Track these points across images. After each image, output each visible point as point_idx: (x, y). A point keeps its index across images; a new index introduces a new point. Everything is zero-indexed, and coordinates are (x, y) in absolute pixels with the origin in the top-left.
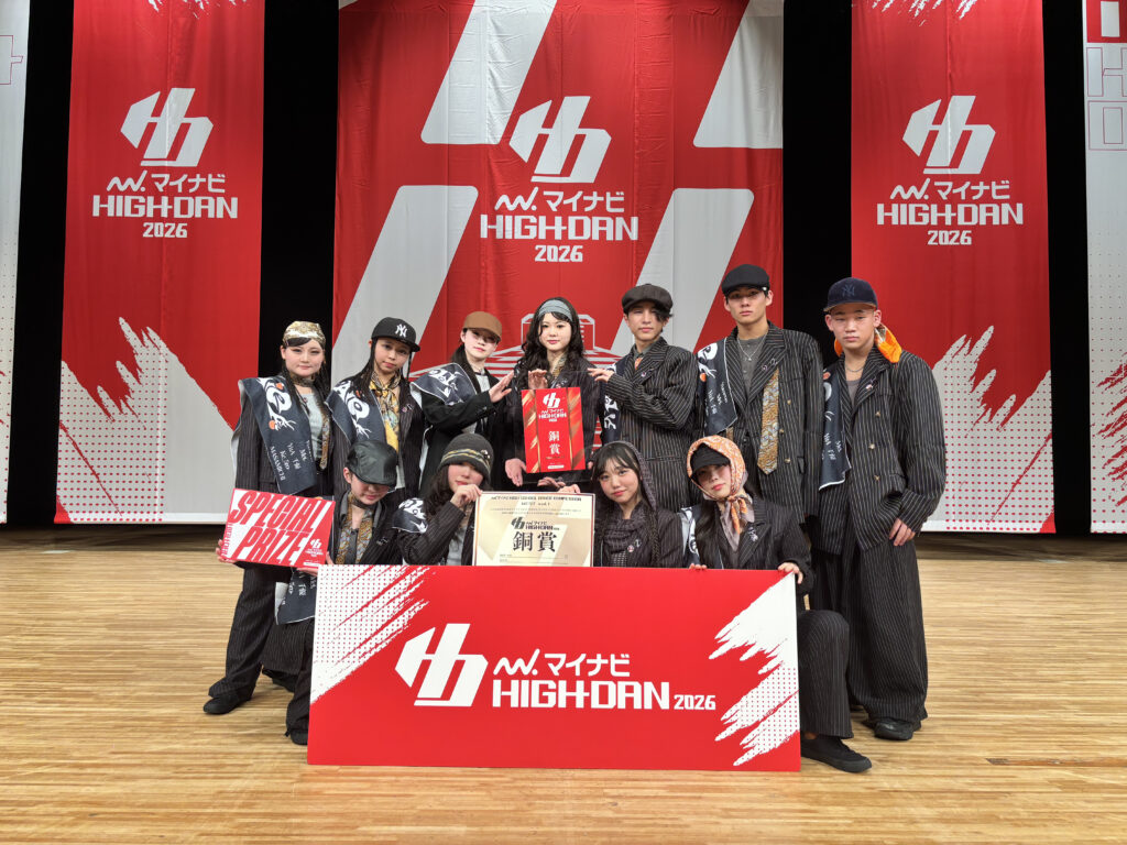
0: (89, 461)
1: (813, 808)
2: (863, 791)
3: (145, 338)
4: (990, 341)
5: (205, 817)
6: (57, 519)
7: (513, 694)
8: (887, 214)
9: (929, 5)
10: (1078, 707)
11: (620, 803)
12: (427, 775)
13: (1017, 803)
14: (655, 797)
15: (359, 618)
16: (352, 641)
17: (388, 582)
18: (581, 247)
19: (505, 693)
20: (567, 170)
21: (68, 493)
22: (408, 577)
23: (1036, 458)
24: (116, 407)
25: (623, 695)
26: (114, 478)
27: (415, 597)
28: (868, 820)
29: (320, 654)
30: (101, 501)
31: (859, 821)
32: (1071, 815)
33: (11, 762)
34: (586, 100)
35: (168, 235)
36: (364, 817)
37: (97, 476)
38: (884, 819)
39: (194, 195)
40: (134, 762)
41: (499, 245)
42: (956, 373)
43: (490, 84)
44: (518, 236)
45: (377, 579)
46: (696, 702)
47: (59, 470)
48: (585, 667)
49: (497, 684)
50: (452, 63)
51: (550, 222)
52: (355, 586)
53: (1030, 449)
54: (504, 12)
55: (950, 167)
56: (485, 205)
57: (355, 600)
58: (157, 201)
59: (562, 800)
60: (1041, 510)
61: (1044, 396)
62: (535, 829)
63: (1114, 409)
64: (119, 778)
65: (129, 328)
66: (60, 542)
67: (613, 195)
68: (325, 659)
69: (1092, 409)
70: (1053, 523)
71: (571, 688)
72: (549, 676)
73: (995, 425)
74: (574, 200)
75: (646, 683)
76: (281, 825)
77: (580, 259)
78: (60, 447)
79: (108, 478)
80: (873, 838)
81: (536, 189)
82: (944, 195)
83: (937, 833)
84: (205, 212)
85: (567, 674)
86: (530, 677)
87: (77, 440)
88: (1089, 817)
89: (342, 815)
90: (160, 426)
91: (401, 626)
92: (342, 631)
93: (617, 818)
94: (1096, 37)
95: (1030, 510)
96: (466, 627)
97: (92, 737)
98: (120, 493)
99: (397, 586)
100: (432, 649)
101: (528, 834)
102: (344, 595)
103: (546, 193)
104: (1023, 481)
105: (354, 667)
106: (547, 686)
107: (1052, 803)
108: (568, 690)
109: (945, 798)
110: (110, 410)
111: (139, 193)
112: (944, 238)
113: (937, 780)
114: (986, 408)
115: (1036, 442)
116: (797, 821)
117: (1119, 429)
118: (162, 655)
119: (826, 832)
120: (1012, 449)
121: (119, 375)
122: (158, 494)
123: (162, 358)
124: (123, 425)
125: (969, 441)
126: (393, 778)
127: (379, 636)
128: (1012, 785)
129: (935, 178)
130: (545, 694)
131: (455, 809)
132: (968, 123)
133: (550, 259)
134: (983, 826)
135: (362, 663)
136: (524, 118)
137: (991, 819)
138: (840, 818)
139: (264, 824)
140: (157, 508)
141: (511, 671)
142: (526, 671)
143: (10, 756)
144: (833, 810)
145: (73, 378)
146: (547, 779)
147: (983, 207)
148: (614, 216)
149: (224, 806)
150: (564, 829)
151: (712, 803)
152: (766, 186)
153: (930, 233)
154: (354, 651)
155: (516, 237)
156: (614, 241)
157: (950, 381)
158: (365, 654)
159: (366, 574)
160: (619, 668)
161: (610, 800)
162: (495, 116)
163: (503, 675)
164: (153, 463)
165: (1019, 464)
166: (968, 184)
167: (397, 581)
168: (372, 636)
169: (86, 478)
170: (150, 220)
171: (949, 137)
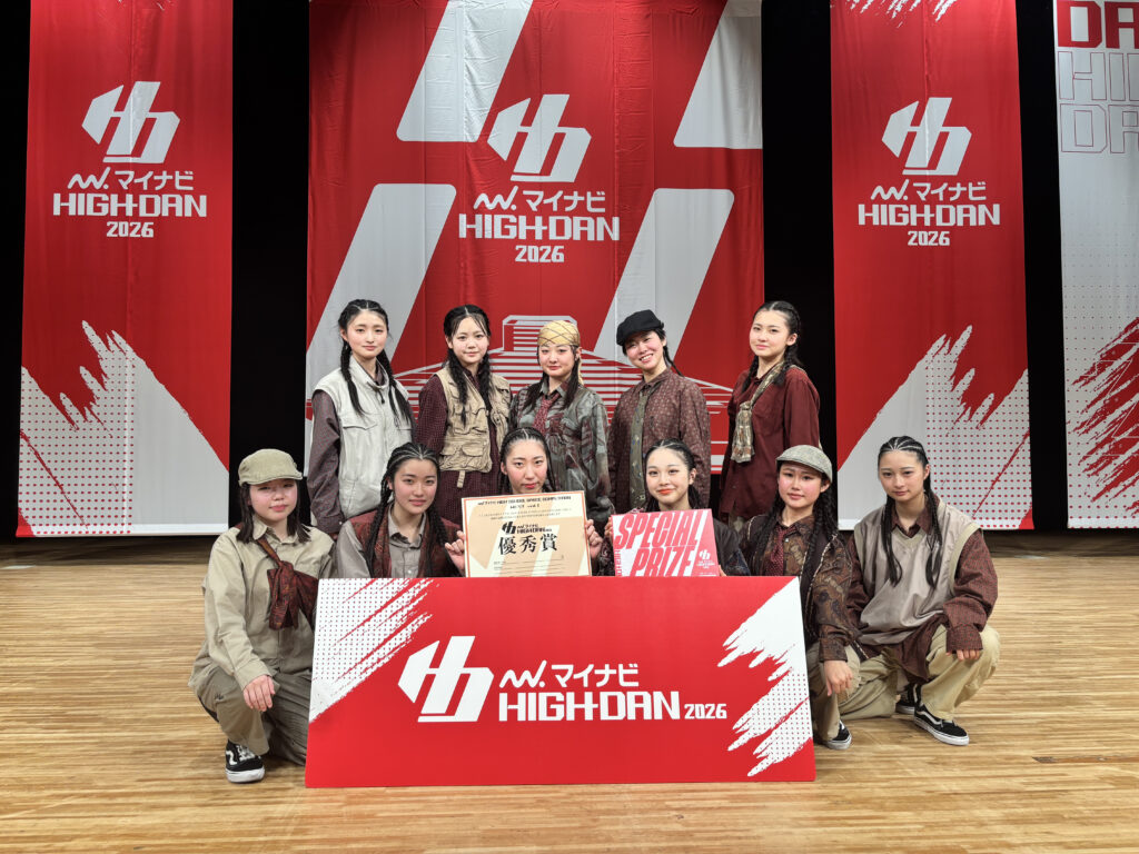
0: (52, 471)
3: (110, 342)
4: (969, 341)
6: (19, 533)
7: (520, 707)
8: (868, 215)
9: (906, 7)
10: (1103, 702)
11: (685, 815)
13: (1077, 801)
14: (720, 808)
15: (361, 632)
16: (354, 657)
17: (390, 596)
18: (562, 247)
19: (511, 707)
20: (547, 169)
21: (30, 505)
22: (411, 590)
23: (1014, 456)
24: (80, 415)
25: (633, 706)
26: (79, 489)
27: (419, 610)
28: (937, 825)
29: (320, 671)
30: (65, 513)
31: (929, 826)
33: (33, 794)
34: (565, 98)
35: (133, 234)
36: (427, 839)
37: (61, 487)
38: (953, 823)
39: (160, 193)
40: (164, 789)
41: (477, 244)
42: (937, 373)
43: (467, 80)
44: (498, 235)
45: (379, 592)
46: (707, 711)
47: (21, 481)
48: (594, 678)
49: (503, 697)
50: (427, 58)
51: (531, 222)
52: (357, 600)
53: (1008, 447)
54: (480, 7)
55: (928, 169)
56: (464, 204)
57: (356, 614)
58: (121, 200)
59: (625, 814)
60: (1019, 507)
61: (1021, 394)
62: (607, 846)
63: (1089, 407)
64: (154, 807)
65: (94, 333)
66: (21, 557)
67: (594, 195)
68: (325, 676)
69: (1068, 406)
70: (1031, 520)
71: (580, 699)
72: (557, 688)
73: (975, 424)
74: (554, 200)
75: (655, 693)
77: (562, 260)
78: (21, 457)
79: (72, 489)
80: (949, 842)
81: (516, 189)
82: (922, 196)
83: (1009, 835)
84: (172, 210)
85: (575, 686)
86: (537, 690)
87: (39, 450)
89: (402, 838)
90: (127, 433)
91: (404, 640)
92: (343, 647)
93: (687, 832)
94: (1067, 41)
95: (1010, 507)
96: (471, 639)
97: (114, 764)
98: (86, 505)
99: (400, 599)
100: (436, 663)
102: (346, 610)
103: (525, 193)
104: (1002, 478)
105: (355, 683)
106: (555, 698)
107: (1111, 800)
108: (576, 702)
109: (1006, 798)
110: (74, 418)
111: (101, 191)
112: (923, 239)
113: (992, 780)
114: (966, 408)
115: (1014, 440)
116: (870, 828)
117: (1093, 426)
118: (162, 675)
119: (901, 838)
120: (991, 447)
121: (83, 381)
122: (125, 504)
123: (128, 363)
124: (88, 433)
125: (949, 439)
126: (445, 798)
127: (381, 651)
128: (1065, 783)
129: (914, 179)
130: (552, 706)
131: (520, 827)
133: (530, 260)
134: (1052, 826)
135: (363, 679)
136: (503, 116)
137: (1057, 818)
138: (910, 823)
140: (125, 520)
141: (518, 684)
142: (533, 683)
143: (29, 787)
144: (900, 816)
145: (35, 385)
147: (960, 208)
148: (595, 216)
149: (274, 833)
150: (637, 845)
151: (779, 813)
152: (747, 187)
153: (909, 233)
154: (355, 667)
155: (496, 237)
156: (596, 242)
157: (931, 380)
158: (367, 669)
159: (369, 588)
160: (628, 678)
161: (674, 813)
162: (472, 114)
163: (510, 688)
164: (120, 473)
165: (998, 462)
166: (945, 185)
167: (399, 594)
168: (375, 650)
169: (49, 489)
170: (114, 219)
171: (927, 139)
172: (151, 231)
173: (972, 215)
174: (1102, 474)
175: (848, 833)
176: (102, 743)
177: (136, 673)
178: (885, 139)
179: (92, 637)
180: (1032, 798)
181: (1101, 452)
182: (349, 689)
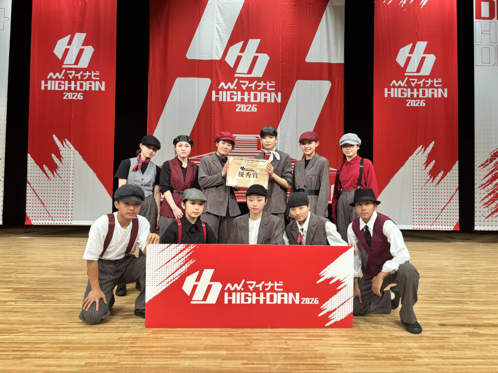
0: (40, 197)
1: (368, 343)
2: (388, 337)
3: (64, 143)
4: (433, 147)
5: (115, 348)
6: (26, 223)
7: (233, 298)
8: (389, 93)
9: (408, 2)
10: (473, 303)
11: (288, 342)
12: (206, 331)
13: (452, 341)
14: (303, 339)
15: (165, 267)
16: (163, 277)
17: (178, 252)
18: (256, 105)
19: (230, 298)
20: (250, 71)
21: (31, 212)
22: (187, 249)
23: (451, 198)
24: (52, 174)
25: (280, 298)
26: (51, 205)
27: (190, 258)
28: (391, 348)
29: (149, 282)
30: (45, 215)
31: (387, 348)
32: (474, 346)
33: (27, 327)
34: (258, 41)
35: (74, 98)
36: (182, 347)
37: (43, 204)
38: (398, 348)
39: (86, 80)
41: (221, 104)
42: (418, 162)
43: (216, 33)
44: (229, 100)
45: (173, 250)
46: (310, 301)
47: (27, 202)
48: (264, 287)
49: (226, 294)
50: (200, 24)
51: (243, 94)
52: (163, 253)
53: (449, 194)
54: (223, 1)
55: (416, 73)
56: (214, 87)
57: (163, 259)
58: (70, 83)
59: (263, 341)
60: (453, 221)
61: (455, 172)
62: (254, 352)
63: (485, 177)
64: (75, 333)
65: (58, 140)
66: (26, 233)
67: (270, 83)
68: (151, 284)
69: (476, 177)
70: (459, 226)
71: (258, 295)
72: (249, 291)
73: (434, 184)
74: (253, 85)
75: (289, 293)
76: (148, 351)
77: (256, 110)
78: (27, 191)
79: (48, 205)
81: (237, 80)
82: (413, 85)
83: (420, 353)
84: (90, 88)
85: (256, 290)
86: (240, 291)
87: (35, 189)
88: (481, 346)
89: (173, 347)
90: (71, 182)
91: (184, 270)
92: (158, 273)
93: (288, 348)
94: (479, 17)
95: (449, 221)
96: (213, 270)
97: (60, 316)
98: (53, 212)
99: (182, 253)
100: (198, 280)
101: (252, 354)
102: (159, 257)
103: (241, 81)
104: (446, 208)
105: (164, 288)
106: (248, 295)
107: (466, 341)
108: (256, 296)
109: (422, 339)
110: (49, 175)
111: (61, 79)
112: (412, 103)
114: (431, 177)
115: (452, 191)
116: (362, 348)
117: (487, 186)
119: (375, 353)
120: (441, 194)
121: (53, 160)
122: (70, 212)
123: (71, 152)
124: (55, 182)
125: (423, 191)
127: (174, 275)
128: (448, 334)
129: (409, 77)
130: (247, 298)
132: (424, 53)
133: (242, 111)
134: (438, 350)
135: (167, 286)
136: (231, 49)
137: (441, 348)
138: (380, 347)
139: (141, 351)
140: (69, 219)
141: (232, 289)
142: (239, 289)
143: (26, 324)
144: (376, 344)
145: (33, 161)
146: (257, 333)
147: (430, 90)
148: (270, 92)
149: (122, 343)
150: (266, 352)
151: (327, 342)
152: (337, 80)
153: (407, 101)
154: (164, 281)
155: (228, 101)
156: (271, 103)
157: (415, 165)
158: (169, 282)
159: (168, 248)
160: (278, 287)
161: (284, 341)
162: (219, 48)
163: (229, 291)
164: (67, 199)
165: (444, 201)
166: (424, 80)
167: (182, 251)
168: (172, 274)
169: (38, 205)
170: (66, 91)
171: (416, 59)
172: (82, 97)
173: (435, 93)
174: (490, 207)
175: (353, 350)
176: (56, 308)
177: (72, 281)
178: (397, 60)
179: (54, 266)
180: (433, 339)
181: (490, 197)
182: (162, 290)
